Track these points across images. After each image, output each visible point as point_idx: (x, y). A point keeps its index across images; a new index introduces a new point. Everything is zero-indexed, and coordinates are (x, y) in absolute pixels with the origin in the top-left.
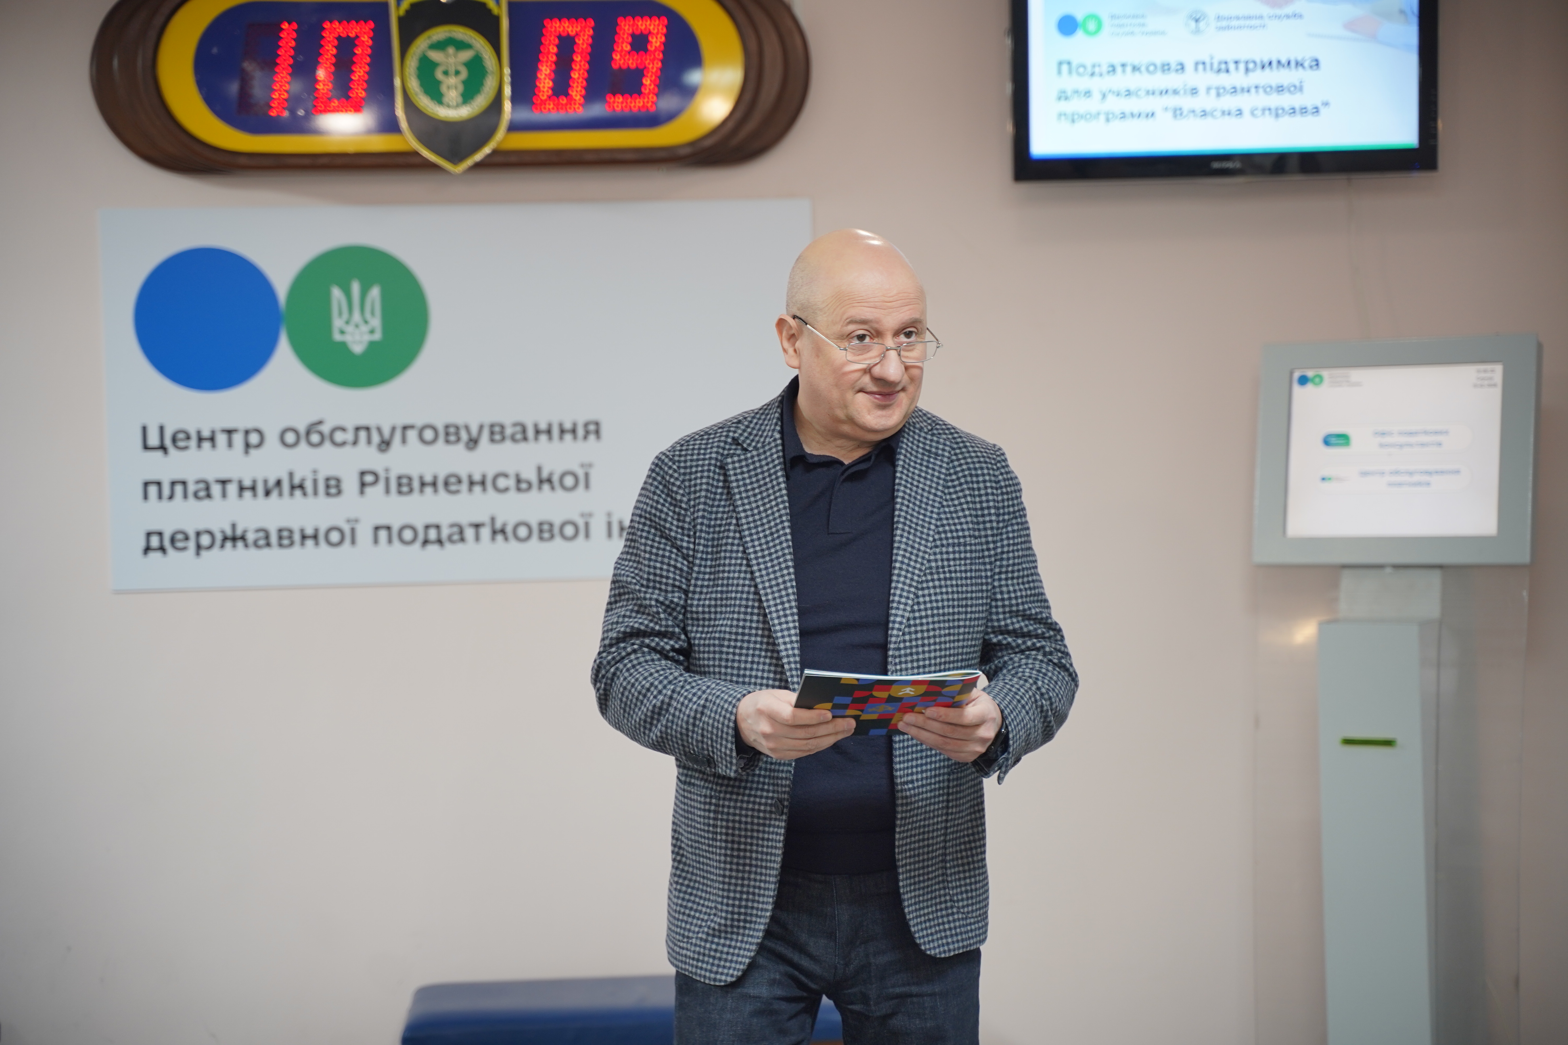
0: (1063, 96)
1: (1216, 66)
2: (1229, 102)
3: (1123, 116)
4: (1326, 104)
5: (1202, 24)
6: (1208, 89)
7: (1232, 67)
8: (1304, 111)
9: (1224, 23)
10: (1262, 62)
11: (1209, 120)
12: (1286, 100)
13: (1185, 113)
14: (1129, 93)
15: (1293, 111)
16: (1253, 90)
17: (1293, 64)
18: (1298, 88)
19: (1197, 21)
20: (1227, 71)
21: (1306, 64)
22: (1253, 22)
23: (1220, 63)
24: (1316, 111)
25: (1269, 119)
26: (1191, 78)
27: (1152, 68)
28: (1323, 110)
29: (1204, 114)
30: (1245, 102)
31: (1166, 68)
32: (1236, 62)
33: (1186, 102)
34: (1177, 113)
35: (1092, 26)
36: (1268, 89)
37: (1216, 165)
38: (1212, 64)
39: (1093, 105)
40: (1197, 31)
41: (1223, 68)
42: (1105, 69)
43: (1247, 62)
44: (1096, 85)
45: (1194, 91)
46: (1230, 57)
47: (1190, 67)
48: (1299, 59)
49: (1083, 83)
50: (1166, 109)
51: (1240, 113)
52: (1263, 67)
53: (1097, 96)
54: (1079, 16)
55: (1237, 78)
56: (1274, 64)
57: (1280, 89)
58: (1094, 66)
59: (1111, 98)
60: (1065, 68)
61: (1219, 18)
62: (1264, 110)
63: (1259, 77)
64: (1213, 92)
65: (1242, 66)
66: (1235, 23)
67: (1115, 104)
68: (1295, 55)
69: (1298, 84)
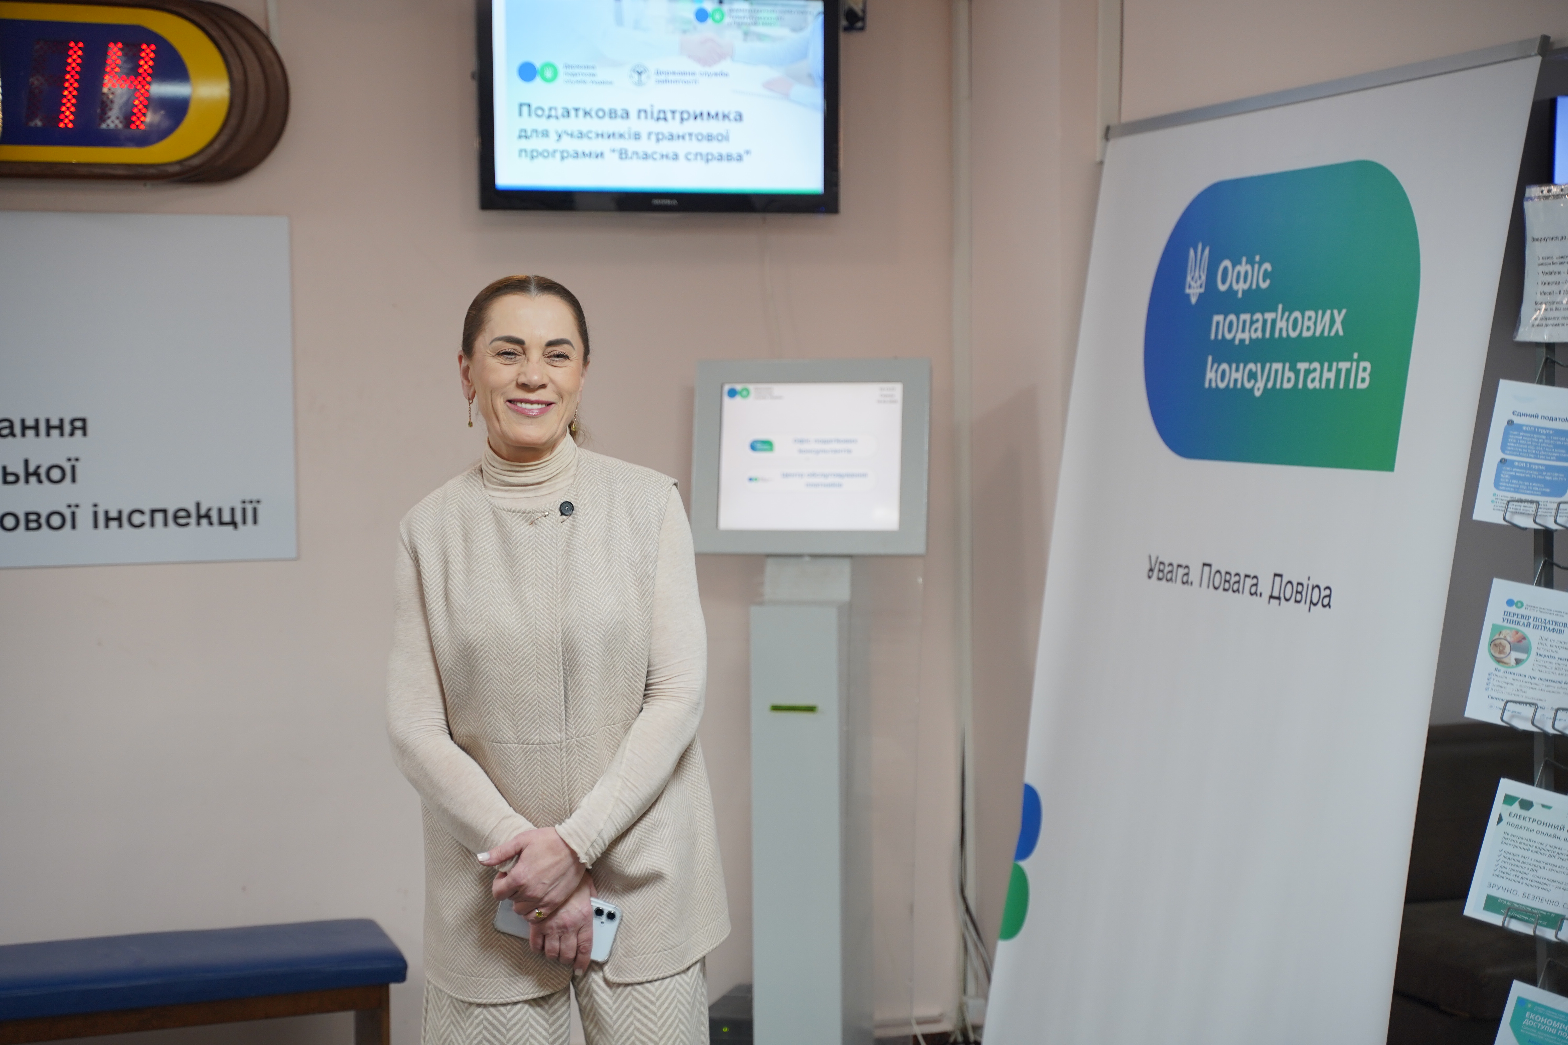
0: (524, 135)
1: (655, 115)
2: (667, 147)
3: (576, 155)
4: (748, 152)
5: (643, 77)
6: (650, 134)
7: (669, 116)
8: (729, 158)
9: (663, 77)
10: (694, 113)
11: (650, 162)
12: (715, 148)
13: (630, 154)
14: (581, 135)
15: (720, 158)
16: (687, 137)
17: (720, 116)
18: (724, 138)
19: (640, 73)
20: (665, 119)
21: (732, 117)
22: (687, 78)
23: (659, 112)
24: (740, 158)
25: (700, 164)
26: (634, 124)
27: (601, 114)
28: (745, 157)
29: (646, 156)
30: (680, 147)
31: (613, 114)
32: (673, 112)
33: (631, 145)
34: (623, 154)
35: (549, 74)
36: (700, 137)
37: (656, 202)
38: (652, 113)
39: (549, 144)
40: (640, 83)
41: (661, 117)
42: (560, 112)
43: (682, 113)
44: (553, 126)
45: (637, 136)
46: (668, 108)
47: (633, 114)
48: (726, 113)
49: (541, 124)
50: (614, 151)
51: (676, 157)
52: (695, 118)
53: (553, 136)
54: (538, 65)
55: (673, 126)
56: (705, 115)
57: (710, 138)
58: (550, 109)
59: (565, 138)
60: (525, 109)
61: (658, 73)
62: (697, 154)
63: (692, 126)
64: (653, 137)
65: (678, 116)
66: (671, 77)
67: (570, 145)
68: (722, 109)
69: (724, 133)
